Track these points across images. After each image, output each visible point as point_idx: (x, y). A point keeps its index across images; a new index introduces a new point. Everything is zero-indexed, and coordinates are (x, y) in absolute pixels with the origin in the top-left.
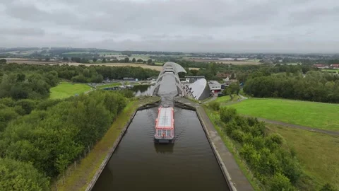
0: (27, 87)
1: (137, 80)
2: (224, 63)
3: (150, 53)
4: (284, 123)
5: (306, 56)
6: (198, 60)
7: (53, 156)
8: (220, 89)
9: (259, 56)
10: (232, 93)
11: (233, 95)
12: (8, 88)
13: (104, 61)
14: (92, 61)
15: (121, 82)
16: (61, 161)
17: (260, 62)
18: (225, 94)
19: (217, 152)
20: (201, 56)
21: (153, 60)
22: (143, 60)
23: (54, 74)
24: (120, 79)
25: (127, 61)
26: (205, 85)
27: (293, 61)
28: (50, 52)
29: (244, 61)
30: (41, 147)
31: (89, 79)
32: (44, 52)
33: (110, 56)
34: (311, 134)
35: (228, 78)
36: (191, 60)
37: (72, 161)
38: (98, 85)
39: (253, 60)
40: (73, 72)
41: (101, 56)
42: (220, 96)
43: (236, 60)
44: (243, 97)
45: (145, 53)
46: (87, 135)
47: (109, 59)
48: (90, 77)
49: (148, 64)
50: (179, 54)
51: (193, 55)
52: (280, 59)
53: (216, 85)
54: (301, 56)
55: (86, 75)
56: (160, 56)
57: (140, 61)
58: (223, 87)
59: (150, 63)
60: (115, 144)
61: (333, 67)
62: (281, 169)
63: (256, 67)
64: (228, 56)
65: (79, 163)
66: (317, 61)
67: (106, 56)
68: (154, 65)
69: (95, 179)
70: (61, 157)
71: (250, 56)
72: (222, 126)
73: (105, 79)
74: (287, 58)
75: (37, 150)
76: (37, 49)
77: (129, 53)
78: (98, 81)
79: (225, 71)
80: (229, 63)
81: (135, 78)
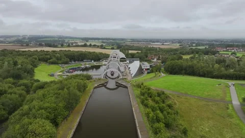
0: (20, 71)
1: (93, 61)
2: (154, 46)
3: (102, 39)
4: (182, 94)
5: (212, 41)
6: (136, 45)
7: (56, 117)
8: (149, 68)
9: (180, 41)
10: (157, 71)
11: (157, 73)
12: (8, 71)
13: (69, 46)
14: (60, 46)
15: (82, 63)
16: (59, 119)
17: (180, 45)
18: (152, 72)
19: (134, 113)
20: (138, 41)
21: (104, 44)
22: (97, 44)
23: (36, 59)
24: (81, 61)
25: (85, 46)
26: (138, 66)
27: (203, 45)
28: (29, 38)
29: (168, 45)
30: (50, 113)
31: (60, 62)
32: (24, 38)
33: (73, 42)
34: (195, 100)
35: (156, 59)
36: (132, 45)
37: (64, 119)
38: (66, 65)
39: (175, 44)
40: (49, 56)
41: (66, 41)
42: (148, 73)
43: (163, 44)
44: (163, 74)
45: (98, 39)
46: (69, 106)
47: (72, 43)
48: (61, 60)
49: (101, 48)
50: (122, 39)
51: (133, 40)
52: (194, 43)
53: (146, 65)
54: (209, 41)
55: (58, 59)
56: (109, 41)
57: (95, 46)
58: (151, 66)
59: (102, 47)
60: (83, 110)
61: (228, 49)
62: (163, 121)
63: (176, 50)
64: (158, 41)
65: (67, 120)
66: (219, 45)
67: (70, 42)
68: (105, 48)
69: (75, 127)
70: (59, 117)
71: (173, 41)
72: (140, 98)
73: (71, 61)
74: (199, 42)
75: (48, 114)
76: (19, 36)
77: (87, 39)
78: (66, 63)
79: (155, 53)
80: (158, 46)
81: (92, 60)
